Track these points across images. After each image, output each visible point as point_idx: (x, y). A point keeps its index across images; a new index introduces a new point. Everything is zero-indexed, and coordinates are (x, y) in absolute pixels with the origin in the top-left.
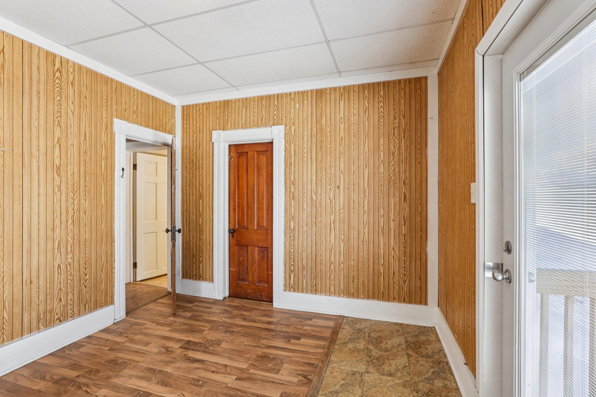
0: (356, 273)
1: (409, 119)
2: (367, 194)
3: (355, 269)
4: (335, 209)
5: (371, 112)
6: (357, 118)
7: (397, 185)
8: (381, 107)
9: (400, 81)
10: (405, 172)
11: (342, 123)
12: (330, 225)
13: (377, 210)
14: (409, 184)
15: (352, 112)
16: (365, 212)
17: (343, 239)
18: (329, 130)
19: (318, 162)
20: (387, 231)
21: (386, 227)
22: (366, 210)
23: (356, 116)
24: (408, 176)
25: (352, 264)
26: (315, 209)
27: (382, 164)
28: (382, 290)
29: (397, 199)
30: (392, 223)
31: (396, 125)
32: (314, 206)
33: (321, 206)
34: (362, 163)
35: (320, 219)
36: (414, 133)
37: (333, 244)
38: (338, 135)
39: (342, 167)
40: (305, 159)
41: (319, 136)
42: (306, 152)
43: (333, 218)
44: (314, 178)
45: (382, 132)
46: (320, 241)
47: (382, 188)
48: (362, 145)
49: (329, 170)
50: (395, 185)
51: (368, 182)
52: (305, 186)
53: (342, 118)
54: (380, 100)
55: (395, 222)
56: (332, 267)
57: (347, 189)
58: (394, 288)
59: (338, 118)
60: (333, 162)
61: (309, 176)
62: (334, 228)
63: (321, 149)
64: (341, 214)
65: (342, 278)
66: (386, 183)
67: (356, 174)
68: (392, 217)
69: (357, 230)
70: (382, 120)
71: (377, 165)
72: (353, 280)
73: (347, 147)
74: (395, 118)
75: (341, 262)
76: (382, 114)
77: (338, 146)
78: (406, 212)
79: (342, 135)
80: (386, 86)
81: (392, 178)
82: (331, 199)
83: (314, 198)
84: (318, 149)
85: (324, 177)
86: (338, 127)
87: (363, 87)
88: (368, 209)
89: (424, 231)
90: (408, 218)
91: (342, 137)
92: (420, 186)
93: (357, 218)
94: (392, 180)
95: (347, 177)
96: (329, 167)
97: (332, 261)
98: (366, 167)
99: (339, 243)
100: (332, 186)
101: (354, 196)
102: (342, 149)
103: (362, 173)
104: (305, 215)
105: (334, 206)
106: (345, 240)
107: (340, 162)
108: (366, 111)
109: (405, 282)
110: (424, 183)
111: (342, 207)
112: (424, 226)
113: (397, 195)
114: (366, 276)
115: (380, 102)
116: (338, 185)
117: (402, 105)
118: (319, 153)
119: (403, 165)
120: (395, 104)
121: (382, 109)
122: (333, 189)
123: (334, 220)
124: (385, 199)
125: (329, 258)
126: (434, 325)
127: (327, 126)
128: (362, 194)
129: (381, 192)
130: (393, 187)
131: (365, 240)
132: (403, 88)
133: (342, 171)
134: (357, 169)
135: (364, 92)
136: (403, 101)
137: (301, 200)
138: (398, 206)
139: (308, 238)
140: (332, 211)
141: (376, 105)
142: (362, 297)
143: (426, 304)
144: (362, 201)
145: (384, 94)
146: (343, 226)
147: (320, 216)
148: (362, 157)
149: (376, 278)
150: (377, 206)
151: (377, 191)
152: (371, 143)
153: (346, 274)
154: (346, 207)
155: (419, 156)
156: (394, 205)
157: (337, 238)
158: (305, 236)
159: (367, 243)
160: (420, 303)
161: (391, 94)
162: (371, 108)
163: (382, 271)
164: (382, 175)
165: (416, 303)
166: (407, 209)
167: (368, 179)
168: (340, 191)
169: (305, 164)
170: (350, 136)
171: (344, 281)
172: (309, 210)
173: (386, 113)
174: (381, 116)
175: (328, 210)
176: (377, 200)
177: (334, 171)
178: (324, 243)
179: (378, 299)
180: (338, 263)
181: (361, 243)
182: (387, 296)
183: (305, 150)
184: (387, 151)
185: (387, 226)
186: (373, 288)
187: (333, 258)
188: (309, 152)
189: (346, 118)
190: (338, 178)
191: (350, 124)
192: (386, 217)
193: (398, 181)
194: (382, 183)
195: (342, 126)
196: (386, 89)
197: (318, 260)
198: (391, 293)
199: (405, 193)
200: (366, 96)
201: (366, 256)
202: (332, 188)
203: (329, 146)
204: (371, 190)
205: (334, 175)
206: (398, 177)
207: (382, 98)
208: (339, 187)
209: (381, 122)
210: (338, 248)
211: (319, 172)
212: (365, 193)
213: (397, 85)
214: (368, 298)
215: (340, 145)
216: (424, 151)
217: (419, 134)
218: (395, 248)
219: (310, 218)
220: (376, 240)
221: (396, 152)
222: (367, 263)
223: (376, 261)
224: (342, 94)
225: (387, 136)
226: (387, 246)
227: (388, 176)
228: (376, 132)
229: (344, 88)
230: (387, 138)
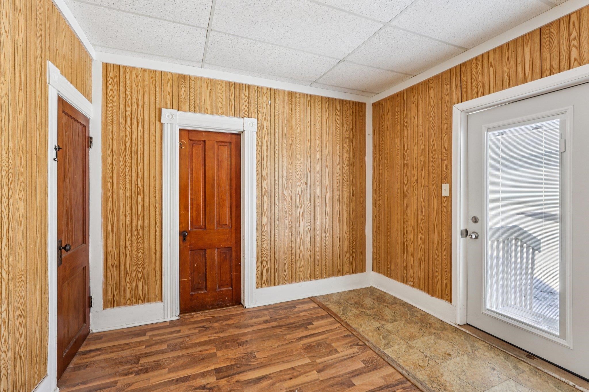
1: (355, 132)
2: (328, 190)
3: (320, 254)
4: (304, 203)
5: (331, 121)
6: (321, 125)
7: (348, 183)
8: (338, 119)
9: (350, 102)
10: (353, 173)
11: (309, 127)
12: (300, 218)
13: (335, 203)
15: (317, 119)
16: (327, 205)
17: (309, 229)
18: (298, 131)
19: (289, 159)
20: (342, 220)
22: (327, 203)
23: (320, 123)
24: (354, 176)
25: (317, 250)
26: (286, 204)
27: (338, 165)
28: (338, 267)
29: (348, 194)
30: (345, 212)
31: (348, 136)
32: (286, 201)
33: (291, 201)
34: (324, 163)
35: (290, 213)
36: (358, 144)
37: (301, 235)
38: (305, 137)
39: (309, 166)
40: (277, 156)
41: (289, 135)
42: (278, 149)
43: (301, 211)
44: (285, 174)
45: (338, 139)
46: (291, 233)
47: (338, 185)
48: (324, 148)
49: (298, 168)
51: (329, 180)
52: (277, 182)
53: (308, 122)
54: (337, 114)
55: (347, 212)
56: (301, 255)
57: (313, 185)
58: (347, 264)
59: (306, 122)
60: (301, 161)
61: (281, 173)
62: (303, 220)
63: (291, 148)
64: (309, 207)
65: (310, 263)
66: (341, 181)
67: (320, 172)
68: (345, 209)
69: (320, 220)
71: (335, 166)
72: (318, 264)
73: (312, 149)
74: (347, 130)
75: (308, 250)
76: (338, 125)
77: (306, 146)
78: (353, 204)
79: (309, 137)
80: (341, 103)
81: (344, 177)
82: (300, 194)
83: (286, 193)
84: (289, 148)
85: (294, 174)
86: (306, 129)
87: (325, 100)
88: (329, 203)
89: (364, 217)
90: (354, 209)
91: (309, 140)
92: (361, 184)
93: (321, 210)
94: (344, 179)
95: (312, 175)
96: (298, 165)
97: (301, 250)
98: (327, 167)
99: (307, 233)
100: (301, 183)
101: (318, 191)
102: (309, 150)
103: (324, 172)
104: (277, 209)
105: (302, 200)
106: (311, 230)
107: (307, 161)
108: (327, 120)
109: (353, 258)
110: (364, 182)
111: (309, 202)
113: (348, 190)
114: (328, 259)
116: (306, 181)
117: (351, 121)
118: (289, 152)
119: (351, 168)
120: (347, 119)
121: (338, 121)
122: (302, 185)
123: (303, 213)
124: (340, 194)
125: (298, 248)
127: (296, 128)
128: (324, 190)
129: (338, 188)
130: (346, 185)
131: (326, 228)
132: (351, 107)
133: (309, 169)
134: (321, 168)
135: (326, 104)
136: (352, 118)
137: (273, 196)
138: (348, 199)
139: (280, 232)
140: (301, 205)
141: (334, 117)
142: (324, 276)
143: (365, 271)
144: (324, 196)
145: (340, 109)
146: (310, 218)
147: (291, 210)
148: (324, 158)
149: (334, 259)
150: (335, 200)
151: (334, 187)
152: (331, 148)
153: (313, 260)
154: (312, 201)
155: (361, 161)
156: (346, 198)
157: (305, 228)
158: (277, 230)
159: (328, 230)
160: (362, 271)
161: (345, 110)
162: (331, 118)
163: (338, 252)
164: (338, 175)
165: (359, 272)
166: (354, 202)
167: (329, 177)
168: (307, 187)
169: (277, 161)
170: (315, 139)
171: (311, 266)
172: (281, 205)
173: (341, 124)
174: (338, 127)
175: (298, 204)
176: (335, 195)
177: (302, 169)
178: (294, 235)
179: (336, 275)
180: (306, 251)
181: (323, 231)
182: (342, 271)
183: (277, 147)
184: (341, 155)
185: (342, 216)
188: (281, 149)
189: (312, 123)
190: (305, 175)
191: (315, 129)
192: (341, 208)
193: (348, 180)
194: (338, 181)
195: (309, 130)
196: (341, 106)
197: (289, 251)
198: (345, 268)
199: (352, 190)
200: (327, 108)
201: (327, 242)
202: (301, 184)
204: (331, 186)
205: (302, 173)
206: (348, 176)
207: (338, 112)
208: (306, 184)
209: (338, 131)
210: (306, 238)
211: (289, 169)
212: (327, 189)
213: (348, 105)
214: (329, 277)
215: (307, 147)
216: (364, 158)
217: (361, 145)
219: (282, 213)
220: (334, 227)
221: (348, 157)
222: (328, 247)
223: (335, 245)
224: (309, 101)
225: (341, 143)
226: (342, 231)
227: (342, 175)
228: (334, 139)
229: (311, 96)
230: (342, 146)
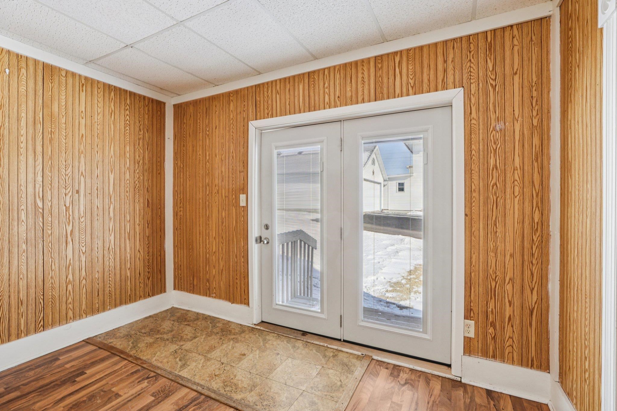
0: (101, 285)
1: (151, 134)
2: (112, 200)
3: (101, 280)
4: (73, 218)
5: (117, 116)
6: (102, 119)
7: (142, 192)
8: (127, 115)
9: (144, 97)
10: (148, 180)
11: (83, 118)
12: (67, 237)
13: (123, 216)
14: (151, 191)
15: (96, 110)
16: (111, 219)
17: (84, 251)
18: (63, 121)
19: (46, 158)
20: (133, 236)
21: (132, 233)
22: (112, 216)
23: (101, 116)
24: (150, 184)
25: (97, 276)
26: (41, 219)
27: (128, 171)
28: (129, 293)
29: (142, 205)
30: (137, 227)
31: (141, 136)
32: (40, 216)
33: (51, 215)
34: (107, 168)
35: (50, 232)
36: (155, 147)
37: (70, 260)
38: (77, 130)
39: (82, 169)
40: (23, 151)
41: (47, 124)
42: (25, 141)
43: (69, 229)
44: (39, 178)
45: (128, 139)
46: (50, 260)
47: (128, 194)
48: (107, 148)
49: (64, 171)
50: (140, 191)
51: (114, 188)
52: (23, 188)
53: (82, 112)
54: (126, 108)
55: (140, 226)
56: (70, 287)
57: (90, 194)
58: (140, 287)
59: (77, 111)
60: (70, 161)
61: (31, 176)
62: (72, 240)
63: (50, 142)
64: (82, 222)
65: (84, 296)
66: (132, 190)
67: (100, 177)
68: (138, 222)
69: (101, 238)
70: (127, 128)
71: (123, 170)
72: (98, 294)
73: (88, 147)
74: (140, 130)
75: (82, 278)
76: (128, 122)
77: (77, 143)
78: (149, 217)
79: (83, 131)
80: (132, 96)
81: (137, 185)
82: (68, 205)
83: (40, 204)
84: (47, 142)
85: (56, 179)
86: (77, 121)
87: (109, 88)
88: (114, 215)
89: (162, 231)
90: (151, 222)
91: (83, 135)
92: (159, 193)
93: (102, 225)
94: (137, 187)
95: (88, 181)
96: (64, 167)
97: (69, 281)
98: (112, 172)
99: (79, 257)
100: (69, 190)
101: (98, 202)
102: (82, 148)
103: (107, 178)
104: (23, 228)
105: (71, 213)
106: (87, 252)
107: (79, 162)
108: (111, 114)
109: (148, 279)
110: (162, 192)
111: (82, 215)
112: (162, 227)
113: (142, 200)
114: (113, 285)
115: (127, 110)
116: (77, 189)
117: (146, 120)
118: (47, 147)
119: (146, 174)
120: (140, 117)
121: (128, 117)
122: (70, 194)
123: (72, 231)
124: (131, 205)
125: (64, 277)
126: (172, 306)
127: (61, 116)
128: (107, 200)
129: (127, 198)
130: (138, 193)
131: (111, 247)
132: (147, 104)
133: (82, 173)
134: (102, 173)
135: (110, 93)
136: (146, 116)
137: (16, 208)
138: (142, 211)
139: (29, 259)
140: (69, 220)
141: (123, 112)
142: (109, 308)
143: (165, 292)
144: (107, 207)
145: (131, 103)
146: (84, 236)
147: (50, 228)
148: (106, 161)
149: (123, 283)
150: (123, 212)
151: (123, 197)
152: (117, 148)
153: (89, 290)
154: (88, 215)
155: (159, 167)
156: (139, 210)
157: (77, 252)
158: (23, 258)
159: (113, 250)
160: (161, 293)
161: (137, 106)
162: (117, 112)
163: (129, 275)
164: (128, 182)
165: (158, 294)
166: (150, 214)
167: (114, 184)
168: (79, 196)
169: (22, 158)
170: (92, 136)
171: (86, 299)
172: (31, 221)
173: (132, 122)
174: (127, 124)
175: (63, 219)
176: (123, 206)
177: (71, 173)
178: (57, 261)
179: (126, 303)
180: (78, 281)
181: (106, 252)
182: (134, 297)
183: (23, 139)
184: (132, 158)
185: (133, 231)
186: (121, 294)
187: (70, 276)
188: (30, 142)
189: (89, 114)
190: (77, 181)
191: (93, 122)
192: (132, 222)
193: (142, 188)
194: (128, 189)
195: (83, 122)
196: (133, 100)
197: (48, 285)
198: (138, 293)
199: (148, 200)
200: (112, 99)
201: (112, 264)
202: (69, 192)
203: (64, 141)
204: (117, 195)
205: (71, 177)
206: (142, 184)
207: (128, 107)
208: (78, 192)
209: (127, 130)
210: (77, 263)
211: (47, 171)
212: (111, 199)
213: (142, 100)
214: (116, 306)
215: (80, 143)
216: (163, 164)
217: (159, 149)
218: (140, 250)
219: (33, 232)
220: (123, 245)
221: (141, 162)
222: (113, 271)
223: (123, 267)
224: (83, 85)
225: (132, 144)
226: (133, 250)
227: (133, 182)
228: (122, 138)
229: (86, 78)
230: (133, 147)
